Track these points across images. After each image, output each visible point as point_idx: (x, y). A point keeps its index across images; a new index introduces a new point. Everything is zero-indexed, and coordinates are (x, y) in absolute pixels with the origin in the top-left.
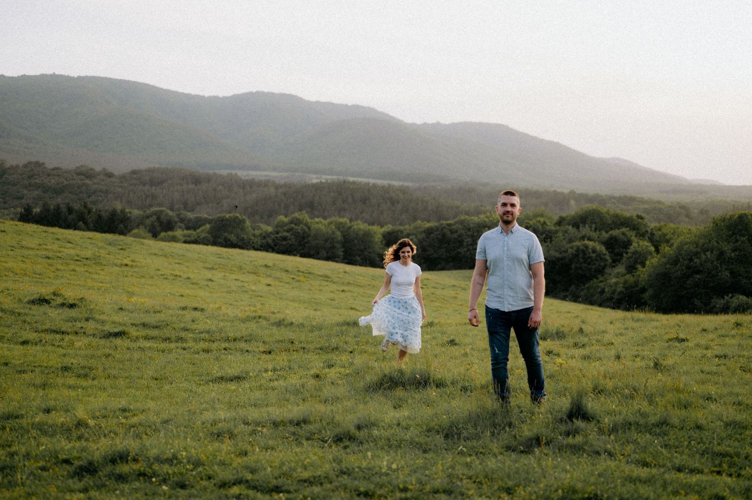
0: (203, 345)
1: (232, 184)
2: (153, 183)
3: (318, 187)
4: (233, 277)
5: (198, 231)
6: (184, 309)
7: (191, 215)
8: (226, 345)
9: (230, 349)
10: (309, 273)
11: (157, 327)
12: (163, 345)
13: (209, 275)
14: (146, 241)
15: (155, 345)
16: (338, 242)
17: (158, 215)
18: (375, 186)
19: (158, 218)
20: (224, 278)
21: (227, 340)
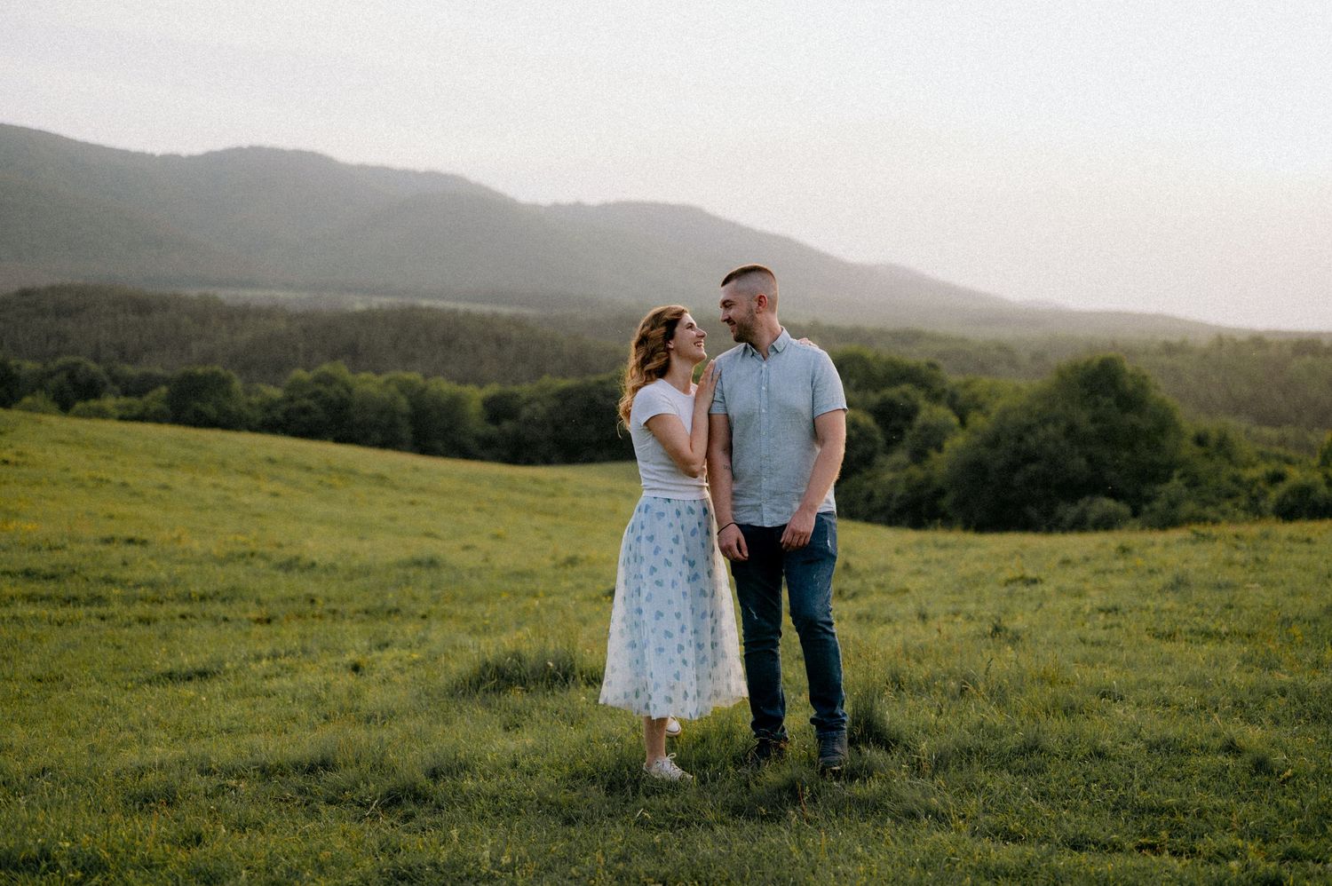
0: (140, 609)
1: (208, 313)
2: (62, 311)
3: (366, 318)
4: (208, 480)
5: (147, 398)
6: (108, 541)
7: (130, 370)
8: (186, 609)
9: (191, 616)
10: (349, 473)
11: (53, 577)
12: (61, 613)
13: (162, 476)
14: (45, 418)
15: (46, 613)
16: (403, 416)
17: (71, 371)
18: (468, 314)
19: (71, 377)
20: (193, 482)
21: (188, 599)
